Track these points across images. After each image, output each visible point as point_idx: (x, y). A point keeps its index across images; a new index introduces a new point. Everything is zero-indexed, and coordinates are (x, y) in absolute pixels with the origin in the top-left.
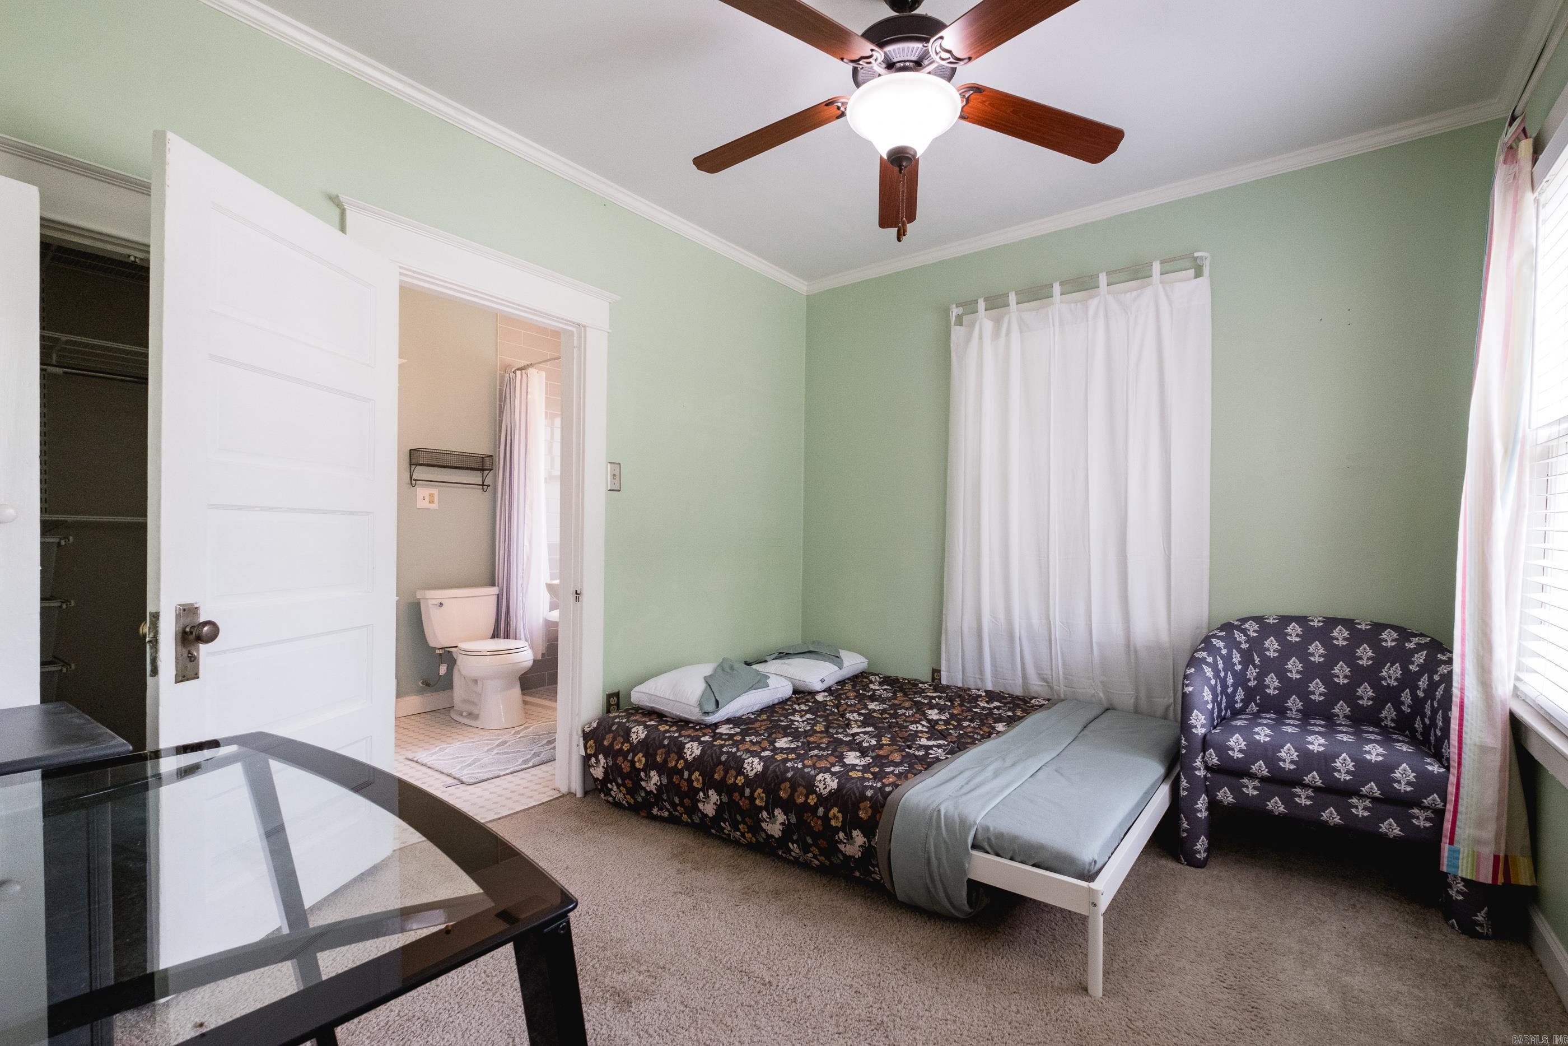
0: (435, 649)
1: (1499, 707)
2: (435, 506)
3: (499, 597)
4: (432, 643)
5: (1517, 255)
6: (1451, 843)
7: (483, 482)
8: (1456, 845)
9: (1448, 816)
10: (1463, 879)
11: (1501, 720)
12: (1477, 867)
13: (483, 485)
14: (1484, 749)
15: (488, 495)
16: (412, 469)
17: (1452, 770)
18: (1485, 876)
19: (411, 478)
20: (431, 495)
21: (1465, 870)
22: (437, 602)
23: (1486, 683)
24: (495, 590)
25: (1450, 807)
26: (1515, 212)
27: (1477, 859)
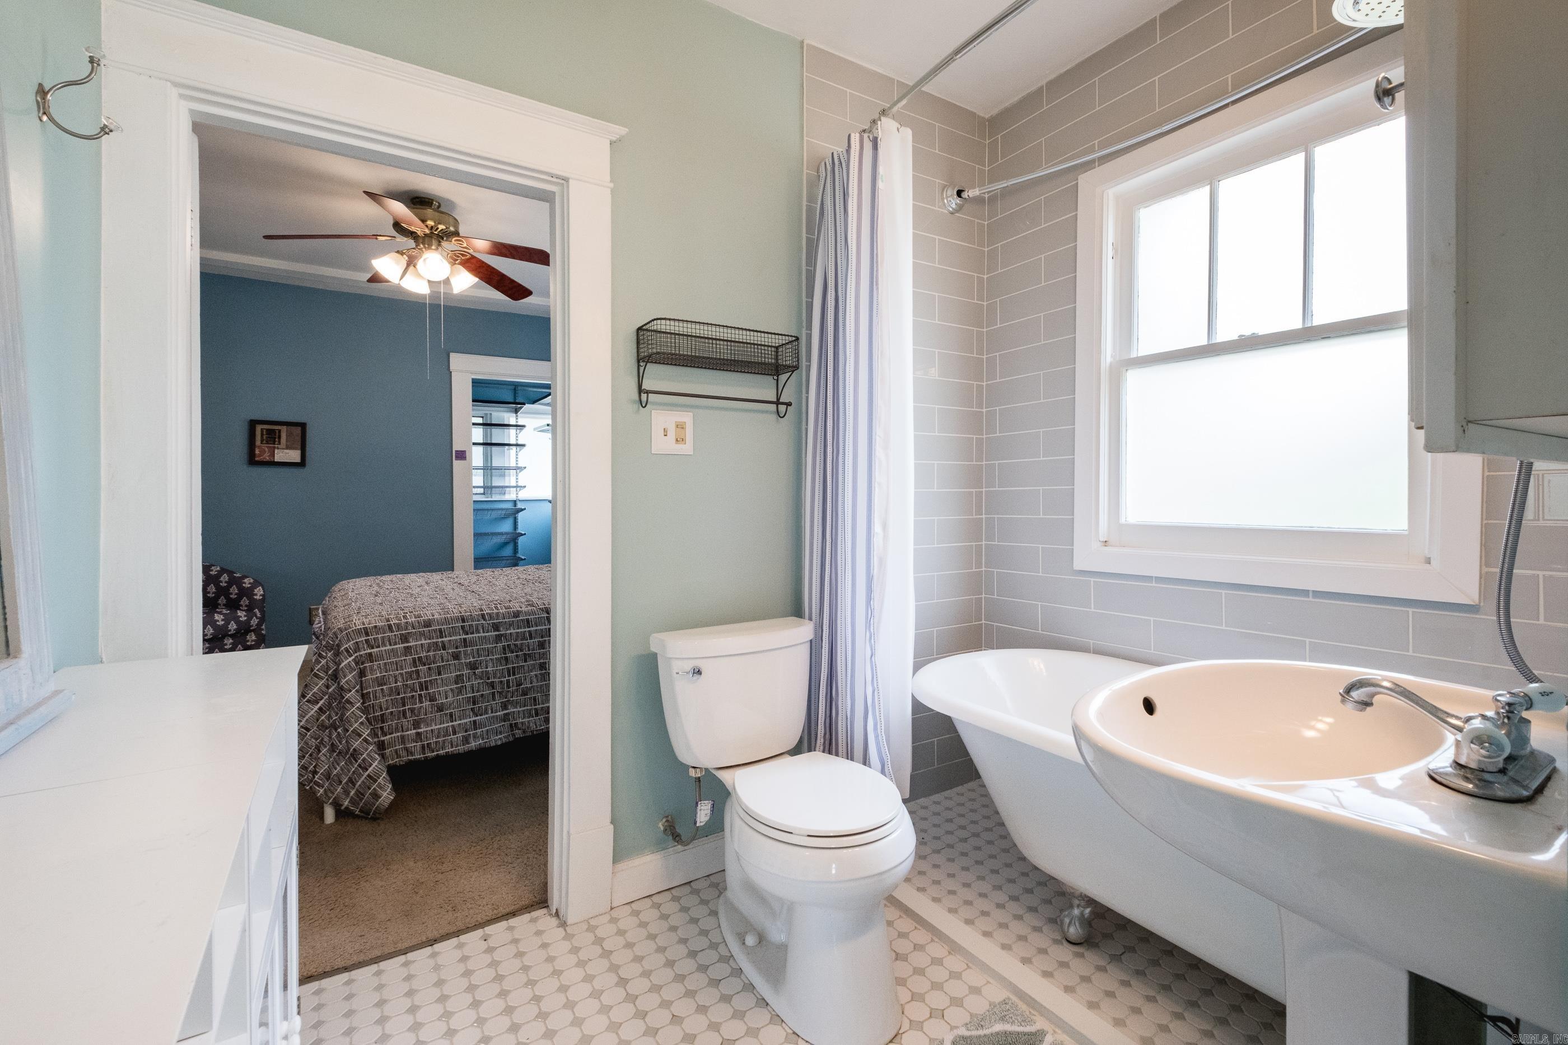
0: (686, 767)
2: (687, 448)
3: (815, 646)
4: (685, 756)
7: (778, 399)
13: (778, 403)
15: (786, 424)
16: (642, 369)
19: (640, 386)
20: (680, 426)
22: (688, 666)
24: (803, 631)
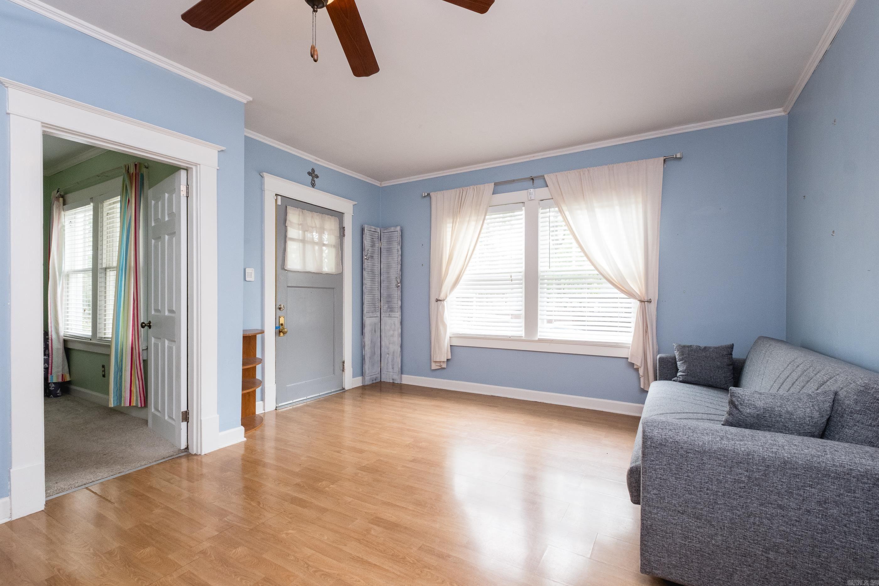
1: (61, 338)
5: (60, 226)
6: (51, 375)
8: (52, 375)
9: (50, 368)
10: (54, 383)
11: (62, 341)
12: (58, 378)
14: (58, 349)
17: (50, 356)
18: (60, 380)
21: (55, 380)
23: (57, 333)
25: (50, 366)
26: (59, 217)
27: (58, 376)
